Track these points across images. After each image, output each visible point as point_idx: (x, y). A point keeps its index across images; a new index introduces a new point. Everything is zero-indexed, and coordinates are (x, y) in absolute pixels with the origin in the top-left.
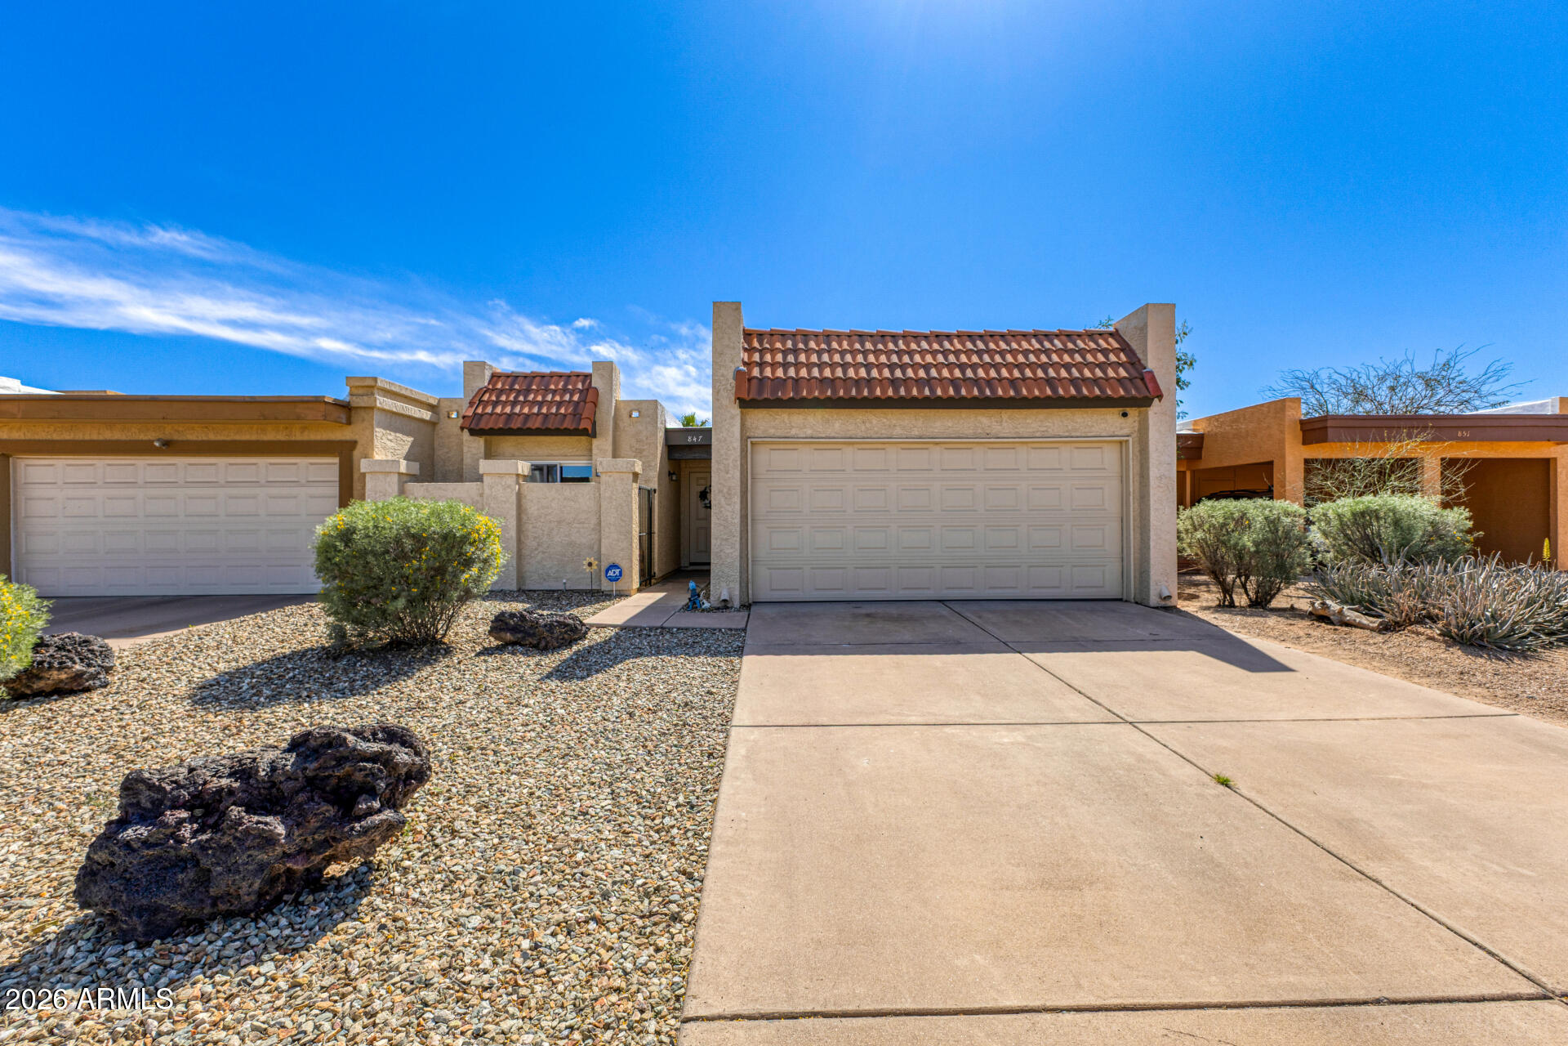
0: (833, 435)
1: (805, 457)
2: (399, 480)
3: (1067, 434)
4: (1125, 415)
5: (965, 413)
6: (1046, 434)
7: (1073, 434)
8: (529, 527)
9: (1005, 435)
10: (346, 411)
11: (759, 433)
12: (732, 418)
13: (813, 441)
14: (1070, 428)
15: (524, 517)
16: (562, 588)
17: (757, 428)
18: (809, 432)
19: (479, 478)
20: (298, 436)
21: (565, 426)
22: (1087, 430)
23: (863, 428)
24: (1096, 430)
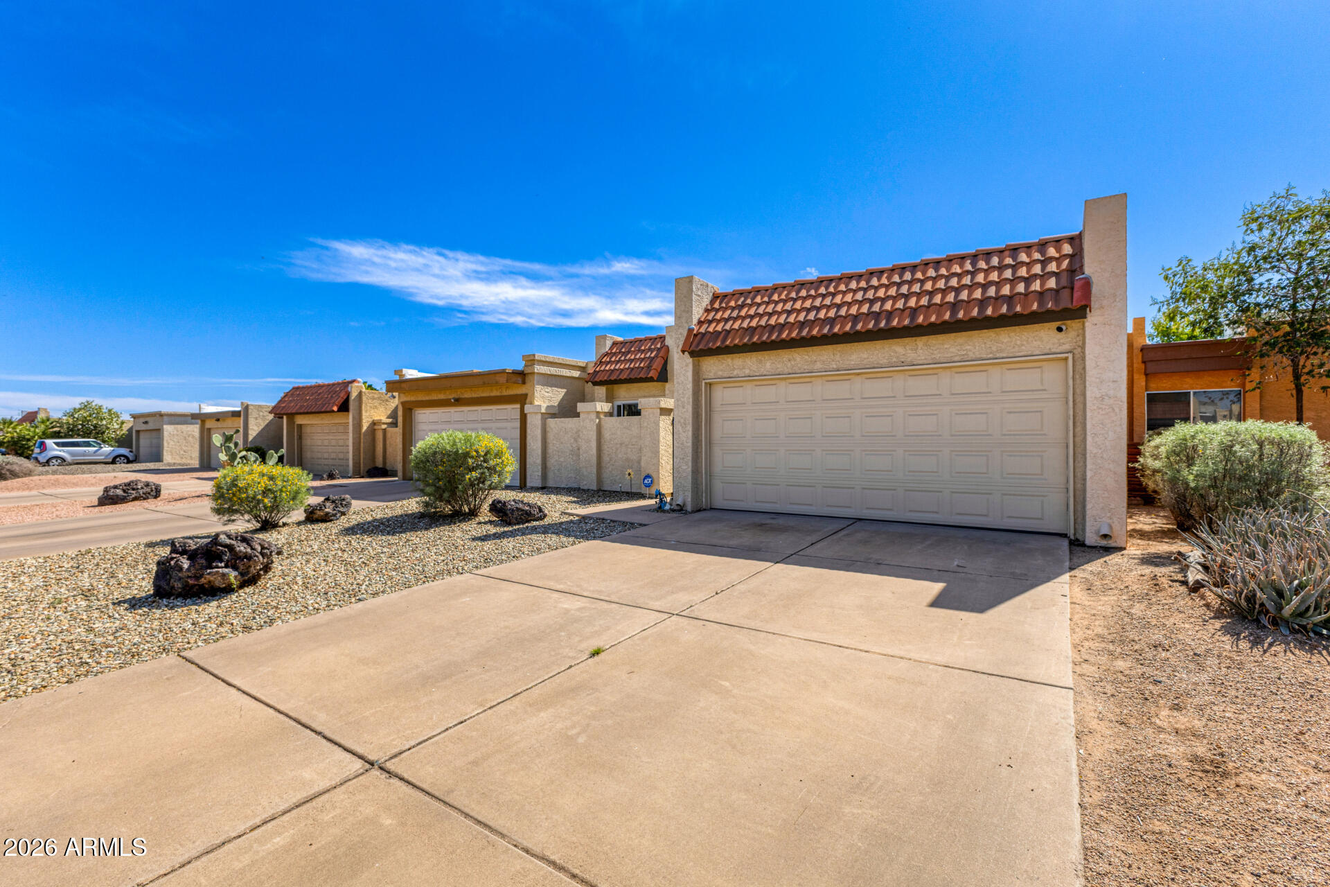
0: (765, 373)
1: (748, 393)
2: (542, 418)
3: (991, 356)
4: (1060, 329)
5: (879, 344)
6: (966, 358)
7: (998, 355)
8: (605, 447)
9: (921, 362)
10: (522, 376)
11: (711, 375)
12: (687, 366)
13: (750, 378)
14: (994, 349)
15: (603, 441)
16: (619, 490)
17: (710, 371)
18: (747, 372)
19: (578, 415)
20: (505, 393)
21: (641, 376)
22: (1017, 349)
23: (789, 365)
24: (1026, 350)
